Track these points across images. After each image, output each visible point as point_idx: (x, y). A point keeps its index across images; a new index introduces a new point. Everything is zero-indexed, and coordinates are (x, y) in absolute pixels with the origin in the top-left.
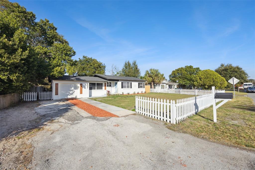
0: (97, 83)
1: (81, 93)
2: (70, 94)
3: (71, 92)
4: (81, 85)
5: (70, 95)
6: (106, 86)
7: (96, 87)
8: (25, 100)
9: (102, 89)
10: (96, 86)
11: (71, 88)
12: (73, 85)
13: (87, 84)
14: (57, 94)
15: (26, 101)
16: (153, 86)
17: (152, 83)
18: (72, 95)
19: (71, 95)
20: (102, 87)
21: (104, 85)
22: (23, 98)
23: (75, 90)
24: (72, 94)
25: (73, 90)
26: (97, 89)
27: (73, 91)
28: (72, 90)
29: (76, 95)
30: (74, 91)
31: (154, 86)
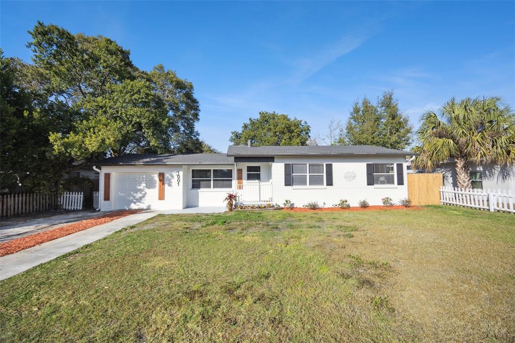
0: (214, 170)
1: (161, 197)
2: (135, 201)
3: (139, 195)
4: (162, 176)
5: (135, 203)
6: (241, 179)
7: (212, 182)
8: (64, 207)
9: (231, 187)
10: (212, 179)
11: (140, 186)
12: (144, 176)
13: (175, 174)
14: (107, 198)
15: (66, 208)
16: (463, 177)
17: (460, 164)
18: (140, 202)
19: (137, 203)
20: (231, 180)
21: (235, 174)
22: (62, 203)
23: (147, 190)
24: (140, 200)
25: (143, 191)
26: (214, 187)
27: (143, 193)
28: (141, 191)
29: (148, 204)
30: (146, 193)
31: (473, 174)
